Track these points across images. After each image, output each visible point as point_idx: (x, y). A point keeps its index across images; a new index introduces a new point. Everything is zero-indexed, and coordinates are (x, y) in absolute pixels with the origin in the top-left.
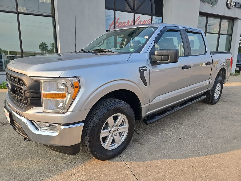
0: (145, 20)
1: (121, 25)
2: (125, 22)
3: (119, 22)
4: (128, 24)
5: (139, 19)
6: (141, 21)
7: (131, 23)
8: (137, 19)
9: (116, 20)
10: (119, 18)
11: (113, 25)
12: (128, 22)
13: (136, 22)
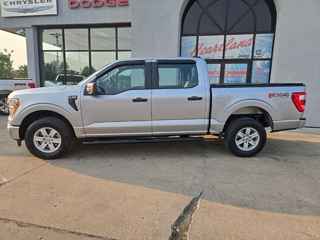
0: (242, 41)
1: (205, 51)
2: (211, 48)
3: (202, 48)
4: (216, 49)
5: (232, 41)
6: (235, 43)
7: (219, 47)
8: (230, 41)
9: (199, 47)
10: (203, 43)
11: (195, 53)
12: (216, 46)
13: (228, 45)
